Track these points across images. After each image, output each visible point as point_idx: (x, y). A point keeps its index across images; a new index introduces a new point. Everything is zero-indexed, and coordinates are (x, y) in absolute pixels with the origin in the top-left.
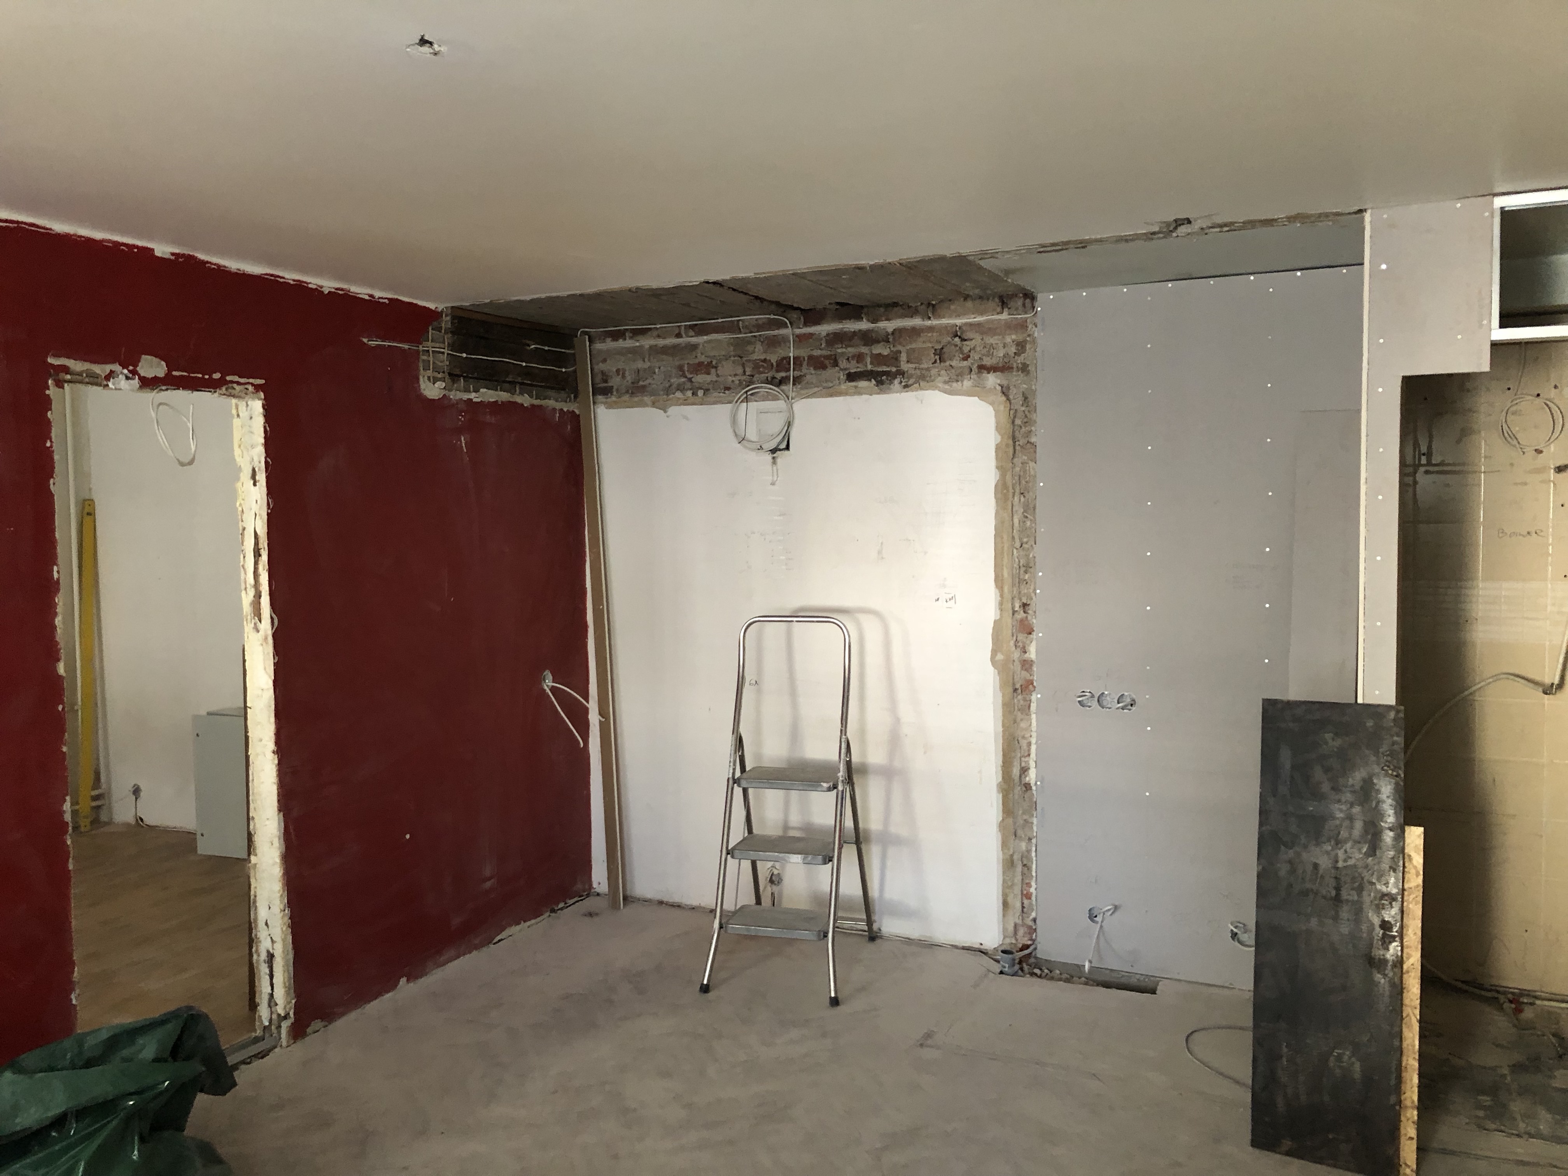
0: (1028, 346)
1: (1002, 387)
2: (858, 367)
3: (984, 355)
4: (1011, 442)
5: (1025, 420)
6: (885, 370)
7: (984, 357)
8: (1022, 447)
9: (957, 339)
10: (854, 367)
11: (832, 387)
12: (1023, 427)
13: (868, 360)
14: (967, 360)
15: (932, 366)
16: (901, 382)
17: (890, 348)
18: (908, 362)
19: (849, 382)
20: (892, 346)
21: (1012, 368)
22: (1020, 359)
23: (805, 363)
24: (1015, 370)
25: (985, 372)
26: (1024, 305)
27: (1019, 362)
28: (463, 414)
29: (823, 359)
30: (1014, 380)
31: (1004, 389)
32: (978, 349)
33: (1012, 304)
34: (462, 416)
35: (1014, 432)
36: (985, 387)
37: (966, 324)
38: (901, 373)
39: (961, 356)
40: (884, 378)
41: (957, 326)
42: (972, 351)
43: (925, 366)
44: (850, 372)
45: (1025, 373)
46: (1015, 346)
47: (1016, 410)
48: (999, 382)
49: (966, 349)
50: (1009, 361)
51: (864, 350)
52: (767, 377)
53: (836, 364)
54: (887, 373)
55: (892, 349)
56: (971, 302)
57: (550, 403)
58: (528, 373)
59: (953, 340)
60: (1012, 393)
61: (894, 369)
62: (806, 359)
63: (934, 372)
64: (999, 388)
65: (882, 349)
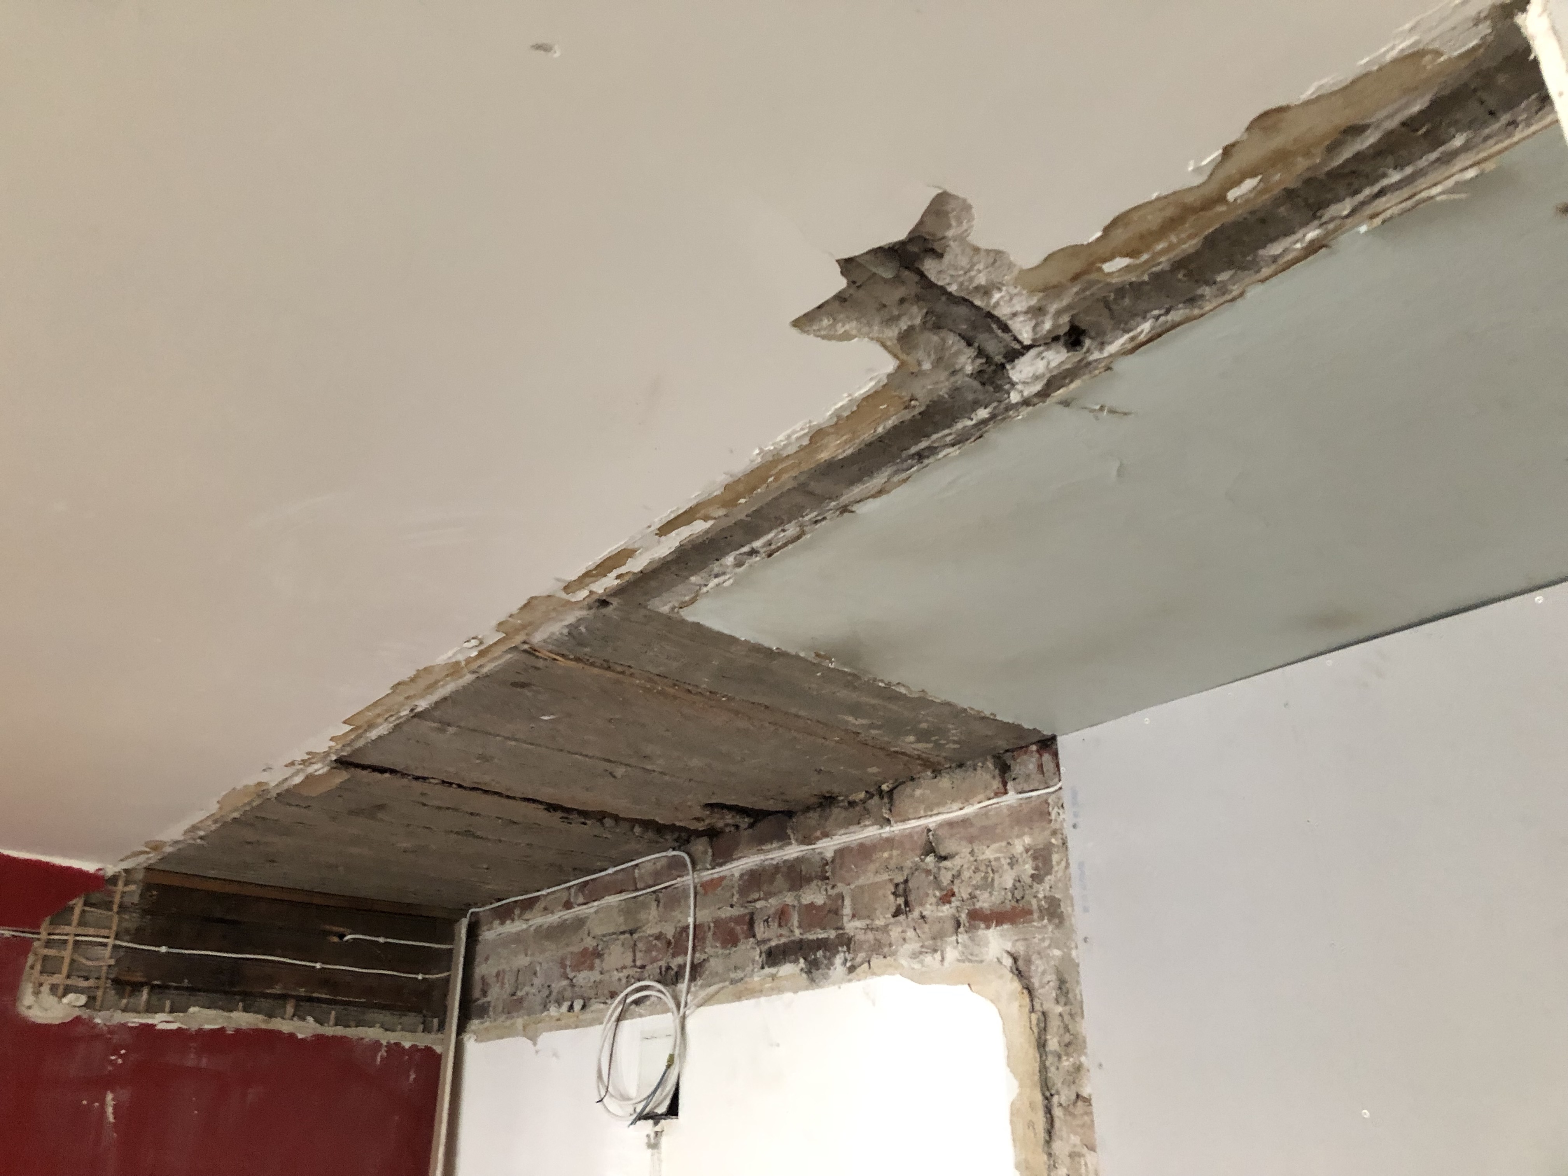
0: (1055, 858)
1: (1015, 960)
2: (781, 935)
3: (976, 887)
4: (1039, 1098)
5: (1067, 1038)
6: (821, 936)
7: (978, 892)
8: (1066, 1109)
9: (930, 859)
10: (775, 936)
11: (742, 979)
12: (1064, 1058)
13: (795, 920)
14: (950, 902)
15: (892, 920)
16: (846, 960)
17: (826, 890)
18: (854, 916)
19: (769, 967)
20: (829, 888)
21: (1030, 912)
22: (1042, 890)
23: (710, 935)
24: (1036, 915)
25: (983, 925)
26: (1040, 767)
27: (1041, 896)
28: (123, 1052)
29: (733, 925)
30: (1036, 940)
31: (1020, 963)
32: (966, 874)
33: (1017, 769)
34: (121, 1056)
35: (1043, 1069)
36: (982, 962)
37: (941, 825)
38: (847, 942)
39: (938, 894)
40: (820, 954)
41: (929, 830)
42: (956, 881)
43: (880, 922)
44: (770, 948)
45: (1057, 921)
46: (1030, 861)
47: (1044, 1014)
48: (1009, 946)
49: (945, 878)
50: (1023, 898)
51: (789, 899)
52: (660, 967)
53: (751, 933)
54: (822, 944)
55: (830, 892)
56: (948, 776)
57: (371, 1033)
58: (327, 981)
59: (922, 861)
60: (1036, 970)
61: (832, 934)
62: (712, 925)
63: (895, 933)
64: (1008, 962)
65: (815, 896)
